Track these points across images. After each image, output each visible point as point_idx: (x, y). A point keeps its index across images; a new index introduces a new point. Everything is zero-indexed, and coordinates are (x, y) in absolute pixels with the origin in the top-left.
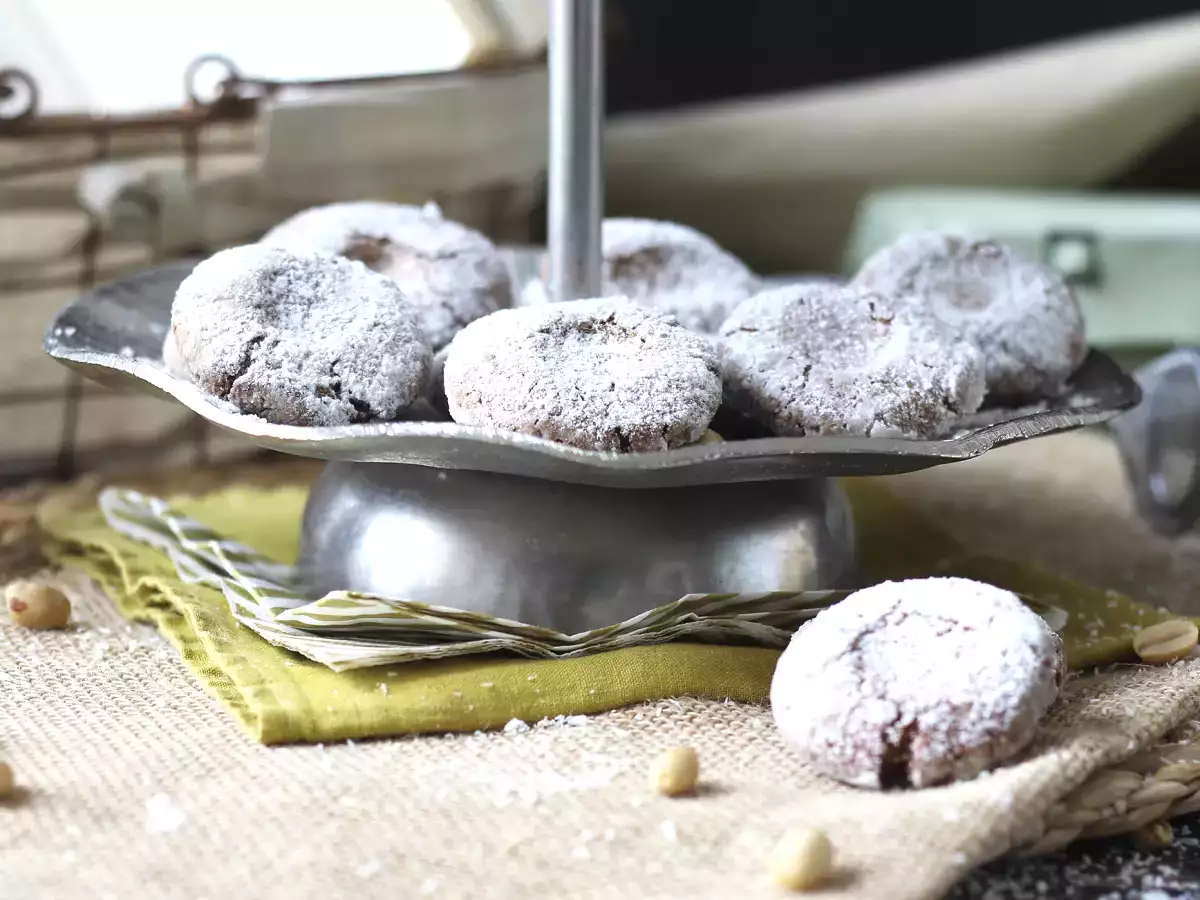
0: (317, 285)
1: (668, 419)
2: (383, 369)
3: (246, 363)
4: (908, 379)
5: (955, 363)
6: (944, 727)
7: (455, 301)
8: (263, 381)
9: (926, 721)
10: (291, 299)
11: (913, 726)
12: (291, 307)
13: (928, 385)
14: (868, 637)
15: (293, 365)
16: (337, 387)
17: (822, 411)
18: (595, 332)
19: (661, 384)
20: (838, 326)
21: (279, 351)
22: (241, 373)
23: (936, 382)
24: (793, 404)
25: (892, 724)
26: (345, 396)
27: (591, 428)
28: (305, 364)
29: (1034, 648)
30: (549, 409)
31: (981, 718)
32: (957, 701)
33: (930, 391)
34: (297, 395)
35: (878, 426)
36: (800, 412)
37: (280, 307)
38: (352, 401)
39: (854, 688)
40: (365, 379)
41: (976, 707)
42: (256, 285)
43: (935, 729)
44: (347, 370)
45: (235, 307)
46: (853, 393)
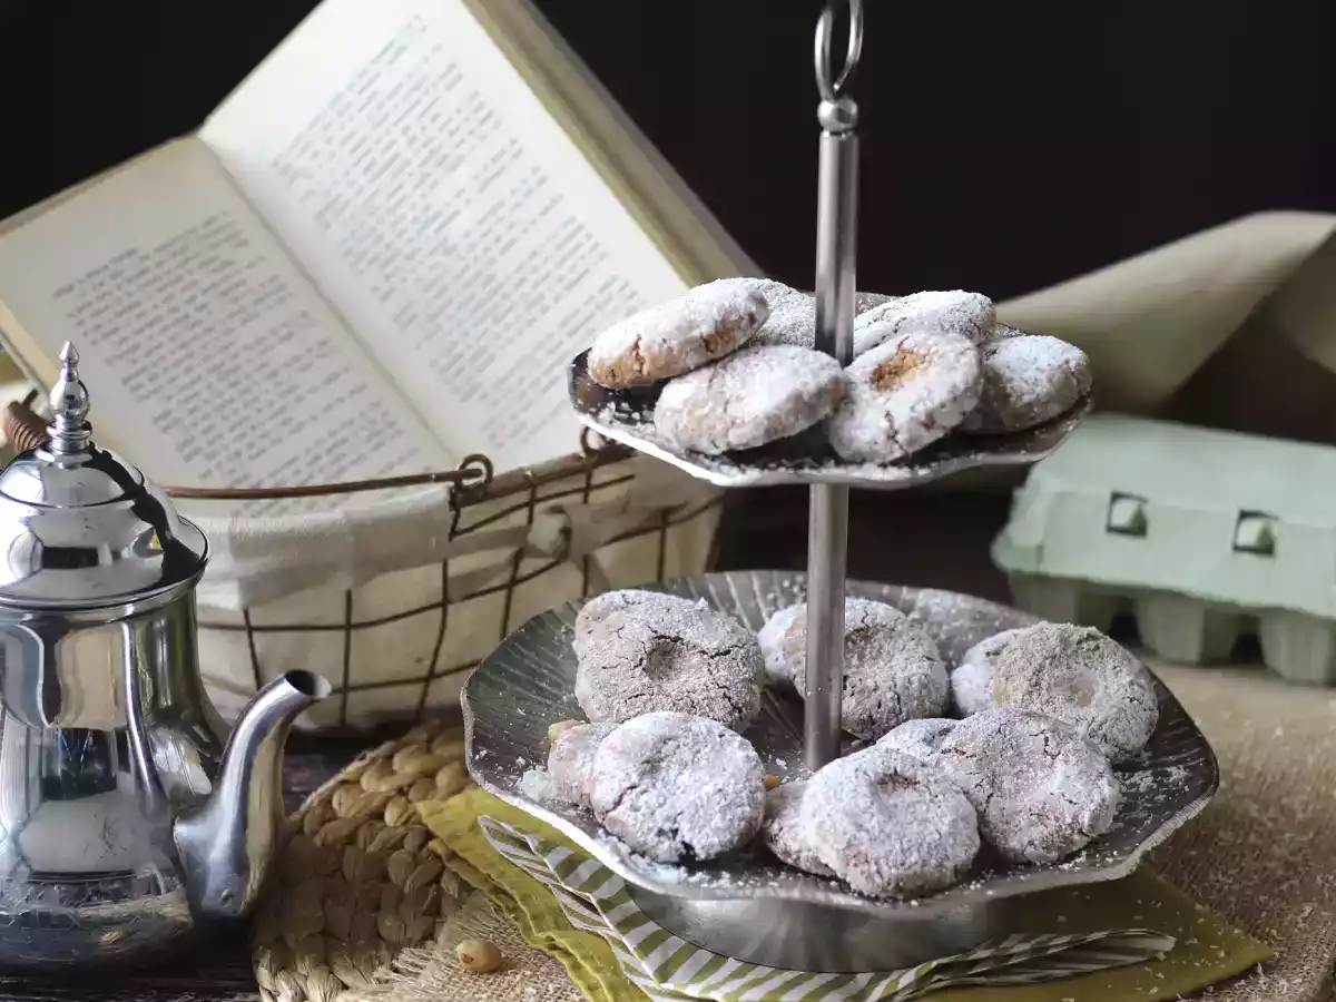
3: (618, 803)
4: (1057, 815)
5: (1092, 801)
8: (624, 819)
13: (1069, 820)
22: (614, 808)
23: (1075, 818)
33: (1069, 825)
35: (1030, 849)
46: (1017, 822)
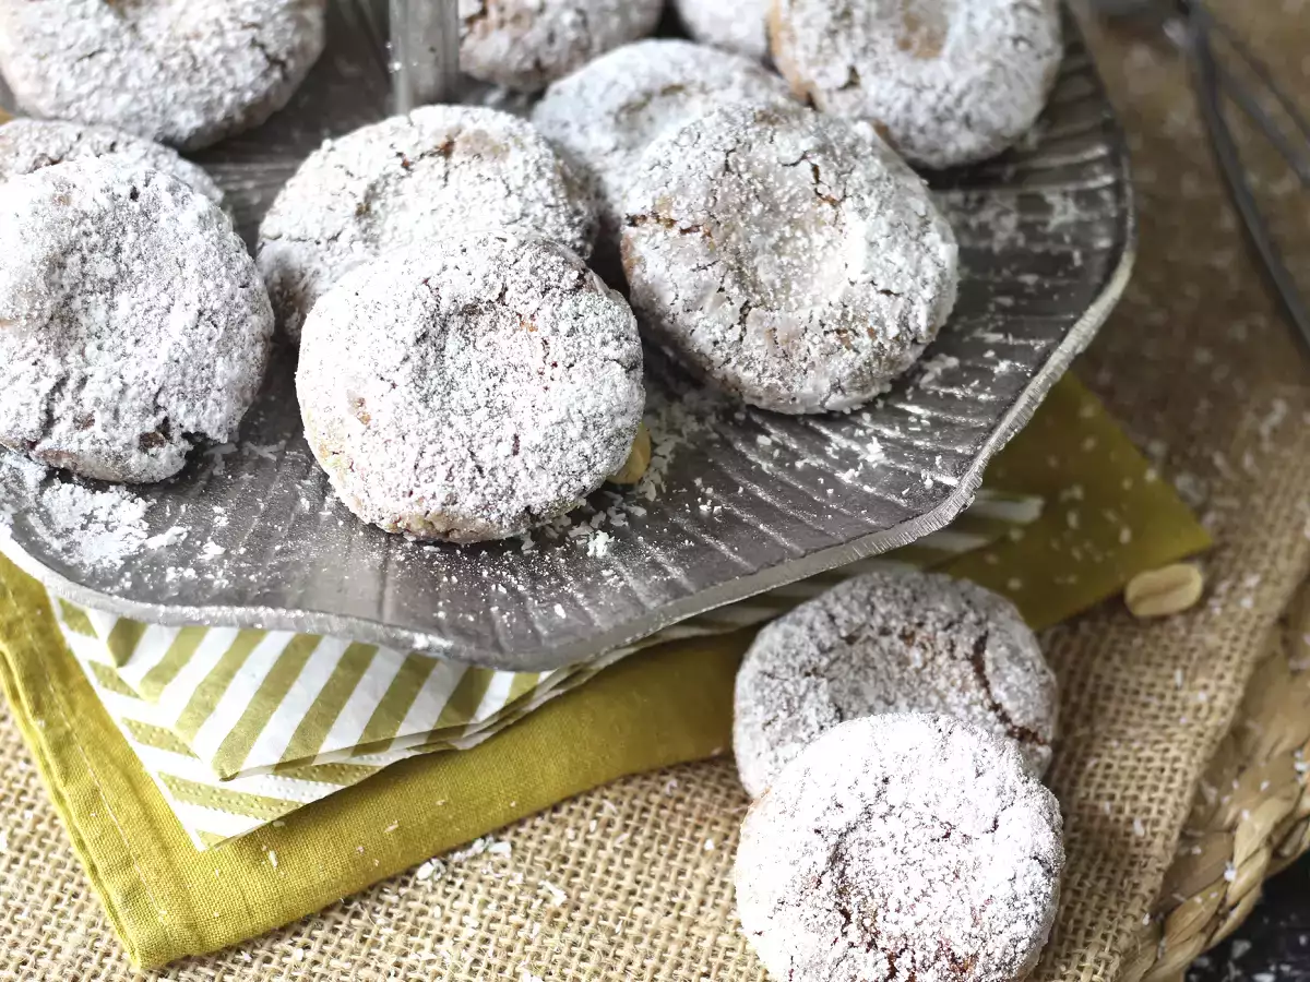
0: (118, 250)
1: (586, 480)
2: (218, 382)
3: (49, 422)
4: (870, 323)
5: (925, 282)
7: (268, 36)
8: (74, 447)
10: (89, 287)
12: (92, 299)
13: (893, 331)
14: (852, 836)
15: (108, 416)
16: (165, 427)
17: (766, 382)
18: (481, 313)
19: (574, 431)
20: (774, 209)
21: (88, 394)
23: (903, 323)
24: (729, 367)
26: (176, 434)
27: (494, 516)
28: (123, 407)
30: (441, 498)
31: (988, 970)
32: (960, 949)
33: (897, 337)
34: (118, 458)
35: (835, 396)
36: (739, 379)
37: (77, 304)
38: (186, 436)
39: (838, 933)
40: (198, 404)
41: (982, 959)
42: (41, 286)
44: (174, 399)
45: (22, 334)
46: (803, 351)
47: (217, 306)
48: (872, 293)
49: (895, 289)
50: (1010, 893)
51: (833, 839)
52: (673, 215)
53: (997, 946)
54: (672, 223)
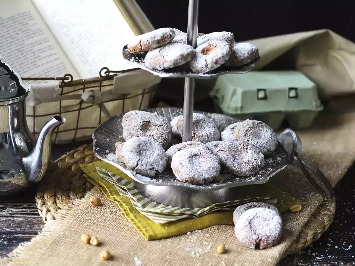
0: (147, 146)
1: (213, 176)
2: (160, 164)
3: (137, 165)
4: (252, 162)
5: (260, 159)
6: (266, 240)
7: (164, 135)
8: (141, 168)
9: (263, 238)
10: (143, 150)
11: (261, 239)
12: (143, 151)
13: (255, 164)
14: (252, 221)
15: (145, 165)
16: (153, 168)
17: (237, 169)
18: (197, 156)
19: (211, 169)
20: (238, 150)
21: (143, 162)
22: (137, 167)
23: (257, 163)
24: (232, 168)
25: (257, 239)
26: (154, 170)
27: (200, 178)
28: (147, 164)
29: (280, 224)
30: (193, 175)
31: (272, 238)
32: (268, 234)
33: (256, 165)
34: (147, 171)
35: (247, 172)
36: (233, 169)
37: (141, 152)
38: (156, 170)
39: (250, 232)
40: (158, 166)
41: (271, 236)
42: (137, 148)
43: (264, 240)
44: (154, 165)
45: (134, 153)
46: (243, 166)
47: (160, 154)
48: (252, 159)
49: (255, 159)
50: (275, 227)
51: (249, 221)
52: (224, 150)
53: (273, 234)
54: (223, 151)
